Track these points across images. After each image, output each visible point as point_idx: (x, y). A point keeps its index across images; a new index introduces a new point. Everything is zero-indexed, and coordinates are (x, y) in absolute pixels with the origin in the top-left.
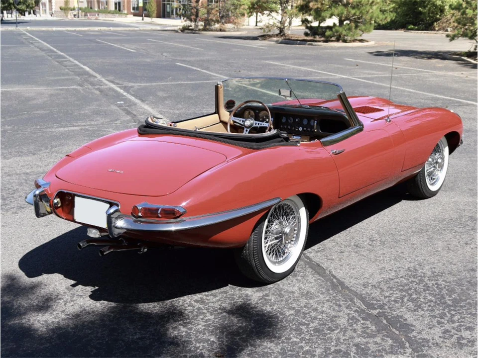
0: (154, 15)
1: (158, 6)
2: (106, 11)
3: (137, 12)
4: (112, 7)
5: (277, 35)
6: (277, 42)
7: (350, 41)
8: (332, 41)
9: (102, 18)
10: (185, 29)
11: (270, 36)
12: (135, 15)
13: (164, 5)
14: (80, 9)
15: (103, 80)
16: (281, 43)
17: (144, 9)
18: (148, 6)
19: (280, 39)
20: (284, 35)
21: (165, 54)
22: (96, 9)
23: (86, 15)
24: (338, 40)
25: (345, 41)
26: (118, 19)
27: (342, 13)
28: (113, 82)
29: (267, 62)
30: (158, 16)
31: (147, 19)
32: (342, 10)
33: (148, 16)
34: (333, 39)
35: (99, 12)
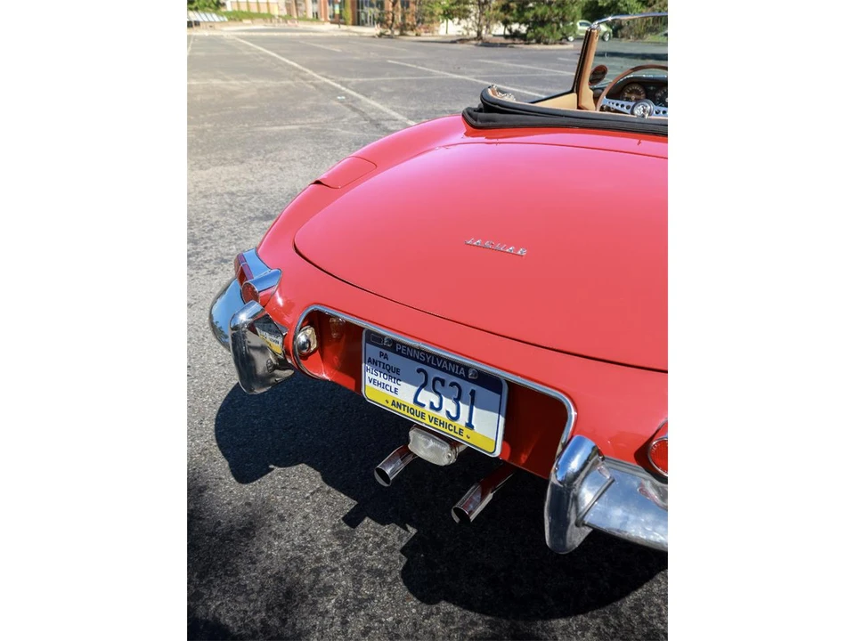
0: (350, 22)
1: (353, 13)
2: (305, 19)
3: (334, 20)
4: (310, 16)
5: (475, 39)
6: (476, 45)
7: (551, 44)
8: (533, 44)
9: (302, 25)
10: (381, 35)
11: (468, 40)
12: (332, 23)
13: (358, 13)
14: (279, 16)
15: (315, 75)
16: (481, 46)
17: (341, 16)
18: (343, 14)
19: (480, 42)
20: (481, 38)
21: (372, 54)
22: (296, 17)
23: (286, 22)
24: (538, 42)
25: (546, 43)
26: (316, 26)
27: (546, 13)
28: (326, 77)
29: (481, 61)
30: (354, 24)
31: (343, 27)
32: (546, 9)
33: (345, 24)
34: (534, 41)
35: (299, 19)
